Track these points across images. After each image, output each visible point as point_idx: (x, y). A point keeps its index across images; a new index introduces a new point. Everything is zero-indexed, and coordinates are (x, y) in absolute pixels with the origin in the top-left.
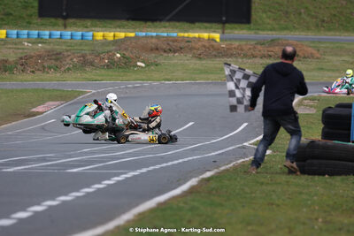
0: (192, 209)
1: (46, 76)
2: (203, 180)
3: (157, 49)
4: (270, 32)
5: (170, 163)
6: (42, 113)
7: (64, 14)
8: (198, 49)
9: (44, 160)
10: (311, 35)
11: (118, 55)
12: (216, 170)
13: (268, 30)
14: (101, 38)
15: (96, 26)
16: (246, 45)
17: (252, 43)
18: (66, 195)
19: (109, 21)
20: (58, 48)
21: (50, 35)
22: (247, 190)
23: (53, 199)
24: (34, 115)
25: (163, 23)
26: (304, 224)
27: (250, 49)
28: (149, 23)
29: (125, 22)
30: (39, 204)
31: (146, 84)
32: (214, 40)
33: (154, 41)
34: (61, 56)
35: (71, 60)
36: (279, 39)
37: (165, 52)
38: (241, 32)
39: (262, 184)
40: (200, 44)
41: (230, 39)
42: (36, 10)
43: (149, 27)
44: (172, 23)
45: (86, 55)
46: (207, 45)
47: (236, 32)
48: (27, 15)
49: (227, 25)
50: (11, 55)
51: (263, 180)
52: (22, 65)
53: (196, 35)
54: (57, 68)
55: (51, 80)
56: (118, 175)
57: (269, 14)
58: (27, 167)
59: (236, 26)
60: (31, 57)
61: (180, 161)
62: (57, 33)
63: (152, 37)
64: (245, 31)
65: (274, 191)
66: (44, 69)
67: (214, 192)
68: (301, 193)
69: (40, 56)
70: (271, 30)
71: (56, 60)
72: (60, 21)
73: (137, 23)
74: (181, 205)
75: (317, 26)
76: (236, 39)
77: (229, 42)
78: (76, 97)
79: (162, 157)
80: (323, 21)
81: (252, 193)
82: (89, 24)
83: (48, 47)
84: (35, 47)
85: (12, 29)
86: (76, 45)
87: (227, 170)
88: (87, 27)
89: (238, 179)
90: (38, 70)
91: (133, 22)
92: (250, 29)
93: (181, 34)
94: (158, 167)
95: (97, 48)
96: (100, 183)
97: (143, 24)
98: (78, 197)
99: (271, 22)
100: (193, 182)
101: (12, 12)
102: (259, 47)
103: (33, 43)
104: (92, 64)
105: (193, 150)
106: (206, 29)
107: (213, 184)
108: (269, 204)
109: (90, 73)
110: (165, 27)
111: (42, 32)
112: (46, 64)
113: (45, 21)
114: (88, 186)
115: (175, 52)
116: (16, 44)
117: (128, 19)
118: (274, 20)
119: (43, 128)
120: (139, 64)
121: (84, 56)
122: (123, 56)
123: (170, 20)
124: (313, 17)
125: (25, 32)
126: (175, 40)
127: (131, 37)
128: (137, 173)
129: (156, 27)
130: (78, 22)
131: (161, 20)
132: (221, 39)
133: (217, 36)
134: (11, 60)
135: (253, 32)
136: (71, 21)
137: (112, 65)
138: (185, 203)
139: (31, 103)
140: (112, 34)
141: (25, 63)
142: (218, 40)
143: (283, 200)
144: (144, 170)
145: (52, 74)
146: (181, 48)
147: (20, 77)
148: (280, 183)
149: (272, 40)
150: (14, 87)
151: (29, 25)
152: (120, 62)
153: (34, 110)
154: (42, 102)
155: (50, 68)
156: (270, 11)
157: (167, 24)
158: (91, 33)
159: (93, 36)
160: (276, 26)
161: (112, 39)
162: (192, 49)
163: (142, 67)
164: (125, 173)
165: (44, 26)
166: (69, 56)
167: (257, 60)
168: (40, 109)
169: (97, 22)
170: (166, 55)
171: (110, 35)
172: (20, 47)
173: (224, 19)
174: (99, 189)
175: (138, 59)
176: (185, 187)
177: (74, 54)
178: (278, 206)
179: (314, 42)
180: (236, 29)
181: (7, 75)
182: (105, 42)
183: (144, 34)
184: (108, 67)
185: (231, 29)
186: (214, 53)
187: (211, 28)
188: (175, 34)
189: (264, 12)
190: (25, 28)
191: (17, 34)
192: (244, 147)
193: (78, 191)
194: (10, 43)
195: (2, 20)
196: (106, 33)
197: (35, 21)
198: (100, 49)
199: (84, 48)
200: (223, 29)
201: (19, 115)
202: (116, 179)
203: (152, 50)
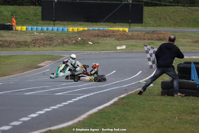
0: (115, 112)
1: (44, 48)
2: (120, 98)
3: (98, 36)
5: (104, 91)
6: (43, 66)
7: (54, 19)
8: (118, 36)
10: (172, 29)
11: (80, 39)
12: (126, 94)
13: (151, 27)
14: (72, 30)
15: (69, 25)
18: (54, 106)
19: (75, 22)
20: (51, 35)
21: (47, 29)
22: (141, 103)
23: (49, 108)
24: (39, 68)
25: (101, 23)
26: (169, 120)
27: (142, 35)
28: (94, 23)
29: (82, 23)
30: (41, 110)
31: (93, 52)
32: (125, 31)
33: (97, 32)
34: (52, 39)
35: (57, 41)
36: (157, 31)
38: (138, 27)
39: (149, 100)
40: (119, 33)
41: (133, 31)
42: (40, 17)
43: (94, 25)
44: (105, 23)
46: (122, 33)
47: (136, 27)
48: (36, 20)
49: (131, 24)
50: (29, 39)
51: (149, 98)
53: (117, 29)
54: (50, 45)
55: (47, 51)
56: (79, 96)
57: (151, 19)
58: (36, 92)
59: (136, 24)
60: (38, 40)
61: (109, 89)
62: (50, 28)
63: (96, 30)
64: (140, 27)
65: (154, 104)
66: (44, 45)
67: (125, 104)
68: (167, 105)
69: (42, 39)
70: (153, 27)
71: (50, 41)
72: (52, 22)
73: (88, 23)
74: (110, 110)
75: (175, 25)
76: (136, 31)
78: (59, 59)
79: (100, 88)
80: (178, 22)
81: (144, 105)
83: (46, 35)
84: (40, 34)
85: (29, 26)
86: (59, 34)
87: (132, 94)
88: (65, 25)
89: (137, 98)
90: (42, 46)
91: (87, 23)
92: (142, 26)
93: (110, 29)
94: (98, 92)
95: (69, 35)
96: (71, 100)
97: (91, 23)
98: (60, 107)
99: (152, 23)
100: (116, 99)
101: (29, 18)
102: (147, 34)
103: (39, 33)
104: (67, 43)
105: (115, 84)
106: (121, 26)
107: (125, 101)
108: (151, 110)
109: (66, 47)
111: (43, 28)
112: (45, 43)
113: (45, 22)
114: (65, 102)
115: (107, 37)
116: (30, 33)
117: (84, 21)
118: (154, 22)
119: (44, 74)
120: (89, 43)
121: (63, 39)
122: (82, 39)
123: (104, 22)
124: (173, 20)
125: (35, 27)
126: (107, 31)
127: (85, 30)
128: (88, 95)
129: (98, 25)
130: (60, 22)
131: (100, 22)
132: (129, 31)
133: (127, 29)
134: (28, 41)
135: (144, 28)
136: (58, 22)
137: (77, 43)
138: (112, 110)
139: (38, 62)
140: (77, 28)
141: (35, 42)
142: (127, 31)
143: (159, 108)
144: (92, 94)
145: (48, 48)
146: (110, 35)
147: (33, 49)
148: (157, 100)
149: (153, 31)
150: (30, 54)
151: (37, 24)
152: (80, 42)
153: (39, 65)
154: (43, 61)
155: (47, 45)
157: (103, 24)
158: (66, 28)
159: (68, 29)
160: (155, 25)
161: (77, 31)
162: (114, 36)
163: (91, 44)
164: (83, 95)
165: (44, 25)
166: (56, 39)
167: (146, 41)
168: (42, 64)
169: (70, 23)
170: (102, 38)
171: (76, 29)
172: (32, 35)
173: (130, 21)
174: (70, 103)
175: (89, 40)
176: (112, 102)
177: (58, 38)
178: (156, 111)
179: (173, 32)
181: (27, 48)
182: (73, 32)
183: (92, 28)
184: (75, 44)
185: (134, 26)
186: (126, 37)
187: (124, 25)
188: (107, 29)
189: (149, 18)
190: (35, 25)
191: (32, 29)
192: (140, 83)
193: (60, 104)
194: (28, 33)
195: (24, 22)
196: (74, 28)
197: (40, 22)
198: (71, 36)
199: (64, 35)
200: (130, 26)
201: (32, 67)
202: (79, 98)
203: (96, 36)
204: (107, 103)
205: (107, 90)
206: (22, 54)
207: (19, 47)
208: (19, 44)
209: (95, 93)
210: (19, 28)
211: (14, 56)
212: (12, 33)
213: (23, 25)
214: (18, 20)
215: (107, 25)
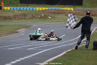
1: (21, 21)
2: (68, 52)
3: (55, 13)
4: (88, 8)
5: (58, 47)
6: (20, 32)
7: (27, 2)
8: (67, 13)
9: (20, 46)
11: (43, 15)
12: (71, 49)
13: (87, 7)
14: (38, 10)
15: (37, 6)
16: (81, 12)
17: (83, 11)
19: (40, 5)
20: (25, 13)
21: (23, 9)
22: (81, 55)
23: (23, 57)
24: (18, 33)
25: (56, 5)
27: (82, 13)
28: (52, 5)
29: (45, 5)
30: (18, 59)
31: (51, 23)
32: (71, 10)
33: (54, 10)
34: (26, 15)
35: (29, 16)
36: (91, 10)
37: (57, 14)
38: (80, 8)
39: (85, 53)
40: (67, 11)
41: (76, 10)
42: (19, 1)
43: (52, 6)
44: (59, 5)
45: (33, 14)
46: (69, 12)
47: (78, 8)
48: (16, 3)
49: (75, 6)
50: (11, 15)
51: (85, 52)
52: (14, 18)
53: (66, 9)
54: (25, 19)
55: (23, 22)
56: (42, 50)
57: (88, 3)
58: (15, 48)
59: (78, 6)
60: (17, 15)
61: (61, 46)
62: (25, 8)
63: (53, 9)
65: (89, 55)
66: (21, 19)
67: (71, 56)
69: (20, 15)
70: (88, 7)
71: (25, 16)
72: (26, 5)
74: (61, 59)
76: (78, 10)
77: (76, 11)
78: (30, 27)
79: (55, 45)
81: (82, 56)
82: (35, 5)
83: (22, 12)
84: (18, 12)
85: (12, 7)
86: (31, 12)
88: (34, 6)
89: (78, 52)
90: (19, 19)
91: (48, 5)
92: (82, 7)
93: (62, 9)
94: (54, 48)
95: (37, 13)
96: (37, 53)
97: (50, 5)
98: (30, 57)
99: (88, 5)
100: (65, 52)
101: (12, 2)
102: (85, 12)
103: (18, 11)
104: (35, 17)
105: (65, 43)
106: (69, 7)
107: (70, 53)
108: (87, 59)
109: (35, 20)
110: (57, 6)
111: (21, 8)
112: (21, 17)
113: (22, 4)
114: (33, 54)
115: (60, 14)
117: (46, 4)
118: (89, 4)
119: (20, 36)
120: (49, 17)
121: (33, 15)
122: (45, 15)
125: (16, 8)
126: (60, 10)
127: (47, 10)
128: (48, 50)
129: (54, 6)
130: (31, 5)
131: (56, 4)
133: (72, 9)
135: (83, 8)
136: (30, 4)
137: (41, 18)
138: (62, 59)
139: (17, 29)
140: (41, 8)
141: (15, 17)
142: (73, 10)
143: (91, 58)
144: (50, 49)
145: (23, 20)
146: (62, 13)
147: (14, 21)
148: (90, 53)
150: (12, 24)
152: (44, 17)
153: (18, 31)
154: (20, 29)
155: (23, 18)
156: (88, 2)
157: (58, 6)
158: (35, 8)
159: (36, 9)
160: (90, 6)
161: (41, 10)
162: (65, 13)
163: (50, 18)
164: (44, 50)
165: (21, 6)
166: (28, 15)
168: (19, 31)
170: (57, 15)
171: (41, 9)
172: (14, 12)
173: (74, 4)
174: (36, 55)
175: (49, 16)
176: (62, 54)
177: (30, 14)
178: (90, 60)
180: (78, 7)
181: (10, 21)
182: (39, 11)
183: (51, 8)
184: (40, 18)
187: (71, 7)
188: (60, 9)
189: (87, 2)
190: (16, 7)
191: (13, 8)
193: (30, 55)
194: (11, 11)
195: (9, 4)
196: (40, 8)
197: (19, 5)
198: (38, 13)
199: (33, 13)
200: (74, 7)
201: (13, 32)
202: (42, 51)
203: (53, 13)
204: (59, 54)
205: (59, 47)
206: (7, 24)
207: (5, 20)
208: (5, 18)
209: (52, 48)
210: (5, 8)
211: (2, 25)
212: (1, 11)
213: (8, 6)
214: (5, 3)
215: (61, 7)
